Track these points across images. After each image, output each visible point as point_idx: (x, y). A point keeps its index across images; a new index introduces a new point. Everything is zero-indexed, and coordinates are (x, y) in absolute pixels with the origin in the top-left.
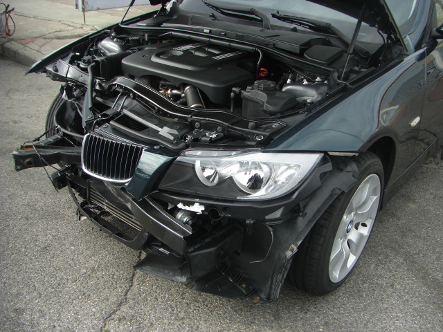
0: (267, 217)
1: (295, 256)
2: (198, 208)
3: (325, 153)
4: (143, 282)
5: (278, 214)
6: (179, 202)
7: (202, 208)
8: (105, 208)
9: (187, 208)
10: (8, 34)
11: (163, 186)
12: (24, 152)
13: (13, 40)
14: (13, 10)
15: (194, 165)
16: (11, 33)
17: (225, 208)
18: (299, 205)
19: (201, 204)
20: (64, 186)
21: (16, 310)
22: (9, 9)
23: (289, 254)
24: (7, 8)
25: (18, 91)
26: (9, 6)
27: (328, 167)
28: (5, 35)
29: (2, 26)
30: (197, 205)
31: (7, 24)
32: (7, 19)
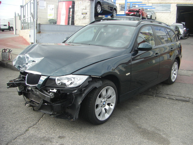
0: (73, 92)
1: (81, 104)
2: (55, 91)
3: (90, 76)
4: (42, 121)
5: (76, 91)
6: (50, 89)
7: (56, 90)
8: (33, 100)
9: (52, 91)
10: (9, 60)
11: (46, 85)
12: (10, 82)
13: (10, 61)
14: (12, 51)
15: (55, 79)
16: (10, 59)
17: (62, 90)
18: (82, 89)
19: (56, 89)
20: (22, 95)
21: (3, 125)
22: (10, 51)
23: (79, 103)
24: (9, 50)
25: (11, 77)
26: (10, 50)
27: (91, 79)
28: (8, 60)
29: (7, 56)
30: (55, 89)
31: (9, 56)
32: (9, 54)
